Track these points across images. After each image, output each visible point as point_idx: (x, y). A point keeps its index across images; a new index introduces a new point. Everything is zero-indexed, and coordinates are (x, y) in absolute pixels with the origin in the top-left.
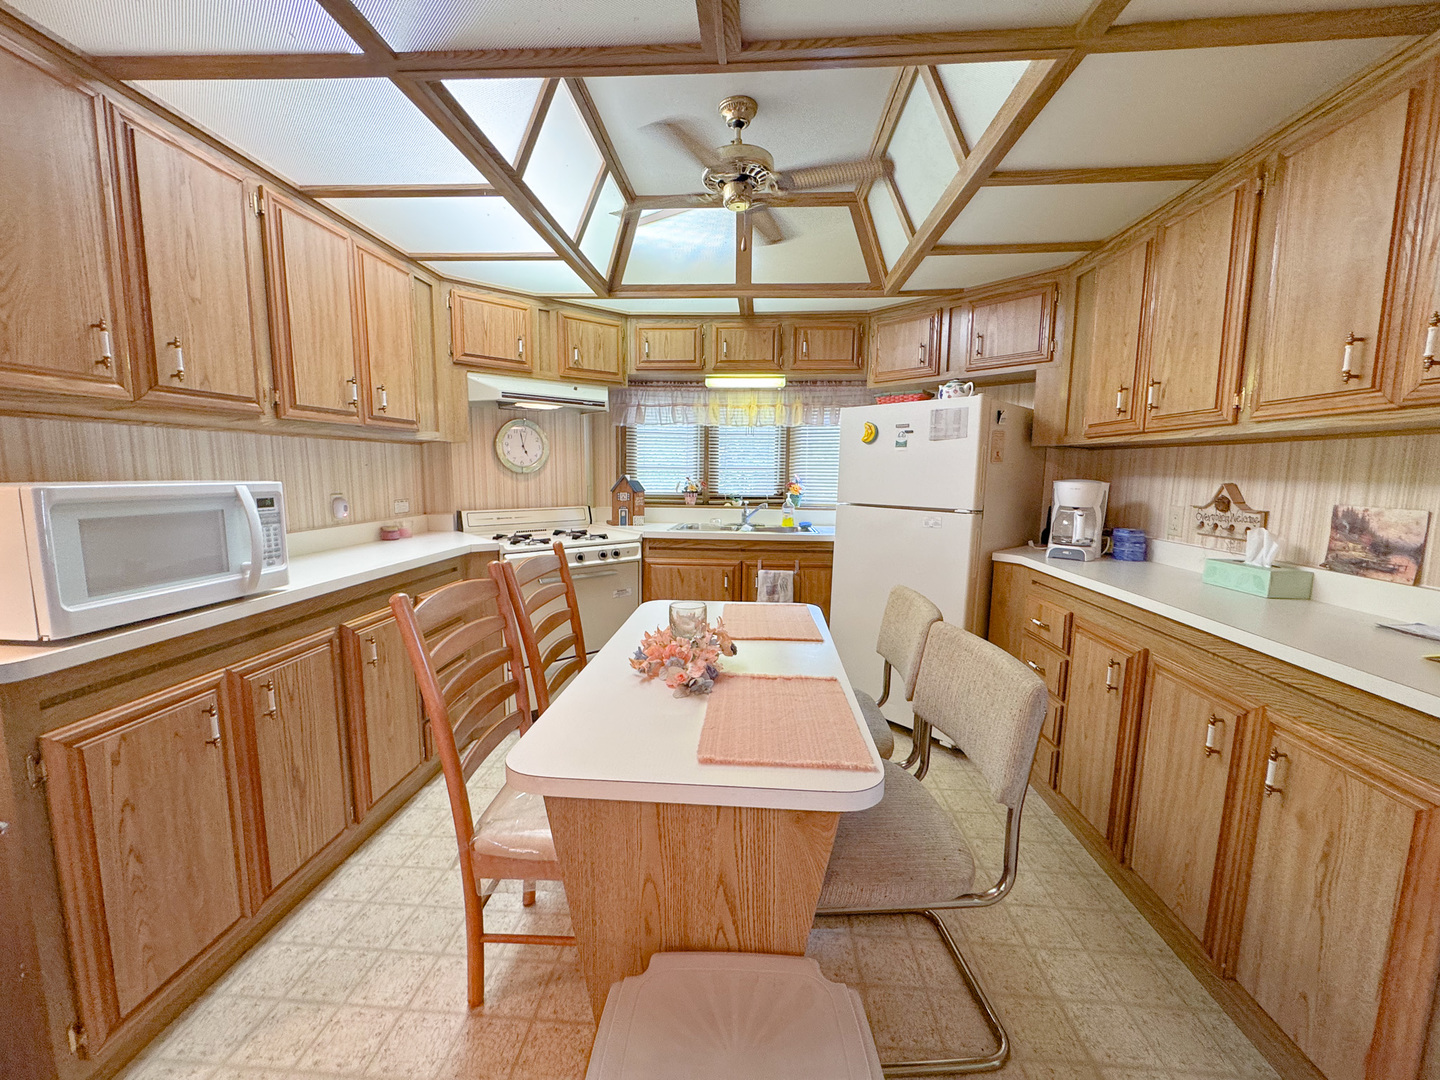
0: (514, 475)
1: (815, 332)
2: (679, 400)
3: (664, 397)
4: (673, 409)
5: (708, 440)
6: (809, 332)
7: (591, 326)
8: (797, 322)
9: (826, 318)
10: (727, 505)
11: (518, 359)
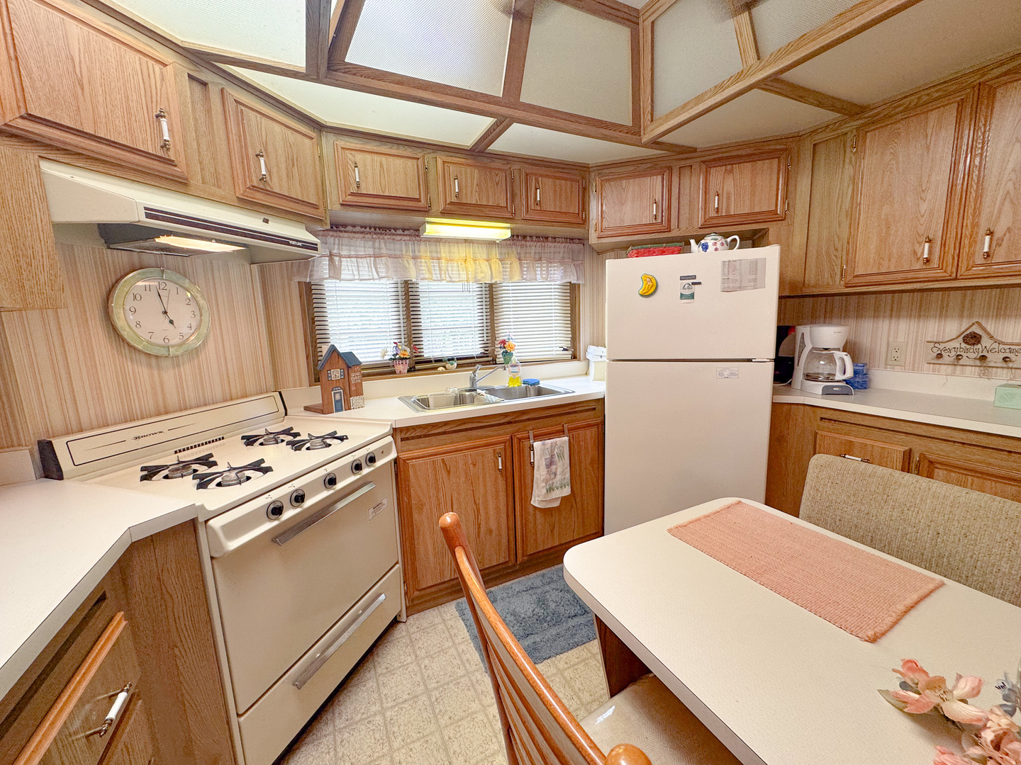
0: (153, 361)
1: (545, 180)
2: (384, 251)
3: (363, 246)
4: (375, 261)
5: (408, 298)
6: (540, 179)
7: (277, 128)
8: (529, 169)
9: (555, 167)
10: (441, 369)
11: (160, 153)
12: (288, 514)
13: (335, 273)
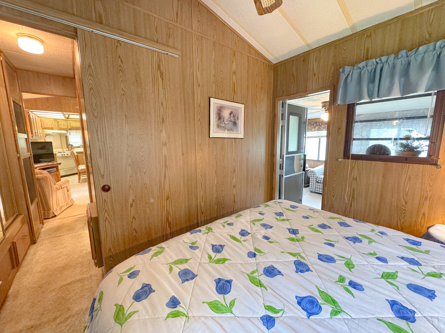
7: (62, 122)
11: (52, 127)
12: (63, 156)
13: (70, 134)
